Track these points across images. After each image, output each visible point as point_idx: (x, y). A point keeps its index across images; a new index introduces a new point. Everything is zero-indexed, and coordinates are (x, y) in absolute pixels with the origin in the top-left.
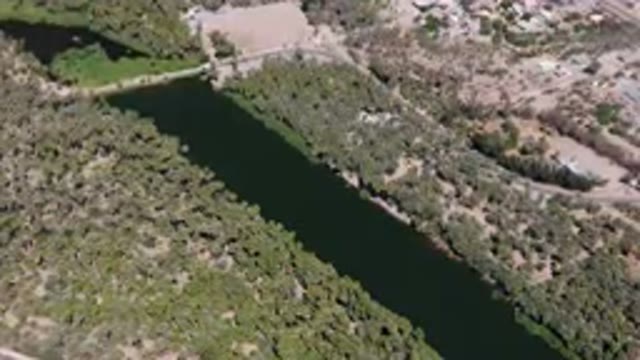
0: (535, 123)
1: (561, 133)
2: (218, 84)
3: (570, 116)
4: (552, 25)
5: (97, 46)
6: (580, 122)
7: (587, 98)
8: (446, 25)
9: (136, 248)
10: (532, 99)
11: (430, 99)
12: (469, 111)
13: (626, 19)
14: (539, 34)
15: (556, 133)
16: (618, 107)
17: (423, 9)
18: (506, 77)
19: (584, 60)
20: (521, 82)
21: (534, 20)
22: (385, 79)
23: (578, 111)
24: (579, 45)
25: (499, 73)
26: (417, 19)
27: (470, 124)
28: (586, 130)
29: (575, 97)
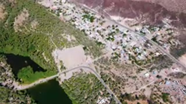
0: (147, 103)
4: (147, 57)
5: (29, 67)
7: (159, 89)
8: (120, 57)
11: (117, 89)
13: (165, 54)
14: (143, 61)
16: (168, 94)
17: (114, 50)
20: (141, 82)
21: (142, 55)
23: (157, 96)
24: (154, 65)
25: (134, 78)
26: (112, 54)
27: (128, 102)
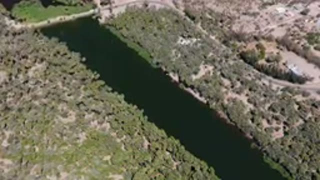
0: (275, 44)
1: (289, 50)
2: (102, 21)
3: (293, 40)
6: (298, 43)
7: (302, 29)
9: (57, 118)
10: (273, 30)
11: (217, 30)
12: (239, 37)
15: (285, 50)
16: (318, 34)
18: (259, 17)
19: (301, 7)
20: (266, 20)
22: (193, 19)
23: (297, 37)
25: (254, 14)
27: (238, 44)
28: (302, 48)
29: (296, 29)
